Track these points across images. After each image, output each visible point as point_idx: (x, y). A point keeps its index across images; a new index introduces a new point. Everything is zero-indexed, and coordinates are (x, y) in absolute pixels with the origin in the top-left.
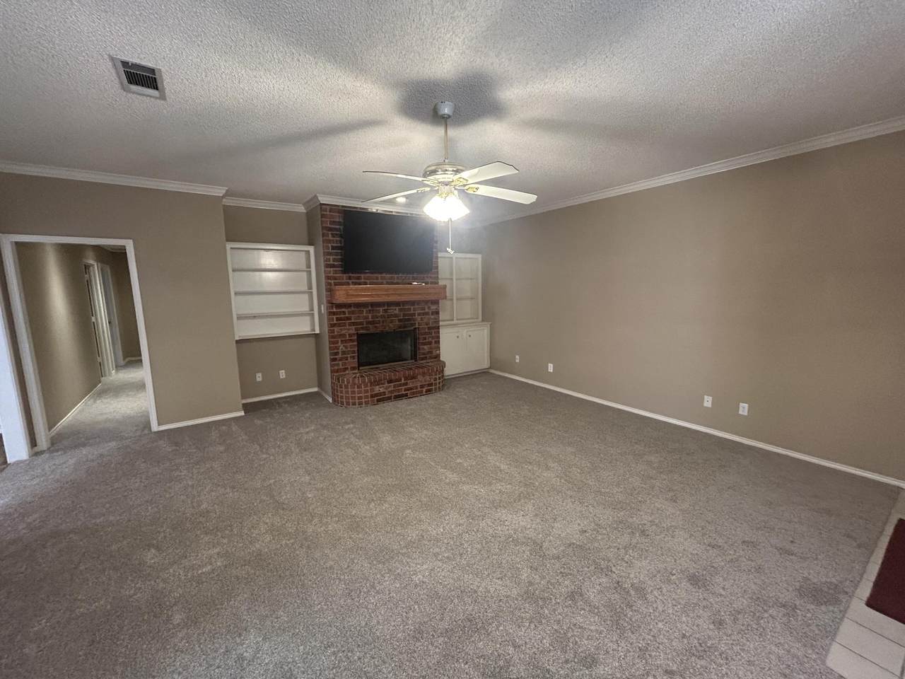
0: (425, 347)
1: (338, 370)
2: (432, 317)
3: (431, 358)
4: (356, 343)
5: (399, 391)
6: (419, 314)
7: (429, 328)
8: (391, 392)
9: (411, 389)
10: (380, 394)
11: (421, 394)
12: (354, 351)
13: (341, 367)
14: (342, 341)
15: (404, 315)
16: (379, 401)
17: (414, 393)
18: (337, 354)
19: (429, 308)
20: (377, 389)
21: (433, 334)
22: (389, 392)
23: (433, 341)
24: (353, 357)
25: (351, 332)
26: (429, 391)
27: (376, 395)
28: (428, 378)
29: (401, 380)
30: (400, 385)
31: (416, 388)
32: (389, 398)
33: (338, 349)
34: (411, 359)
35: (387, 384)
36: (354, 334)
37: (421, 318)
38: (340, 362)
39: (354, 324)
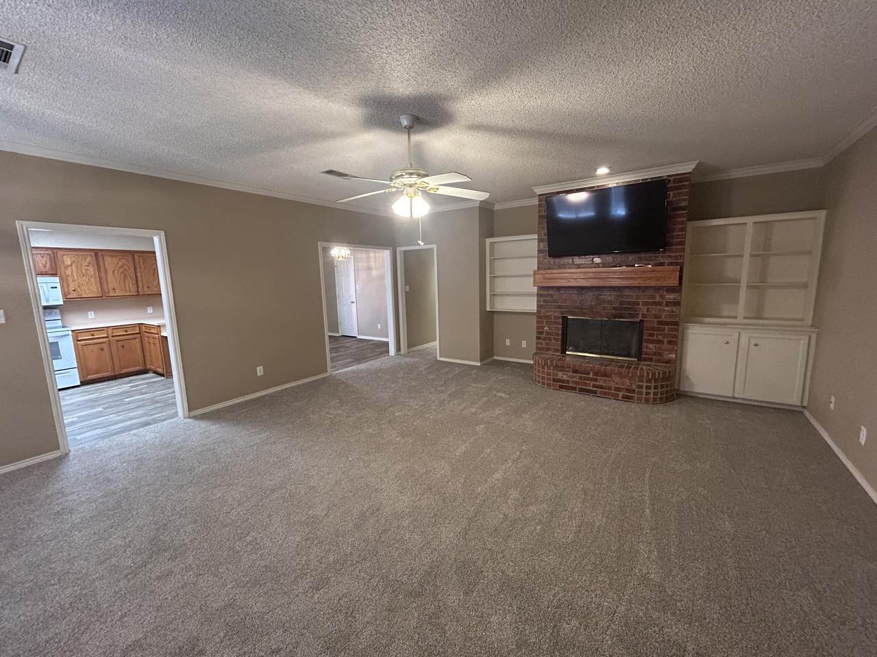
0: (651, 346)
1: (541, 348)
2: (666, 309)
3: (659, 361)
4: (560, 326)
5: (585, 384)
6: (645, 304)
7: (659, 323)
8: (577, 383)
9: (601, 387)
10: (563, 381)
11: (616, 397)
12: (558, 334)
13: (544, 346)
14: (547, 322)
15: (621, 303)
16: (561, 387)
17: (605, 393)
18: (541, 333)
19: (662, 297)
20: (560, 375)
21: (666, 332)
22: (573, 382)
23: (665, 340)
24: (557, 340)
25: (557, 314)
26: (627, 398)
27: (560, 381)
28: (627, 381)
29: (589, 374)
30: (588, 379)
31: (610, 388)
32: (573, 389)
33: (543, 329)
34: (635, 357)
35: (570, 373)
36: (559, 317)
37: (648, 309)
38: (544, 342)
39: (560, 307)
